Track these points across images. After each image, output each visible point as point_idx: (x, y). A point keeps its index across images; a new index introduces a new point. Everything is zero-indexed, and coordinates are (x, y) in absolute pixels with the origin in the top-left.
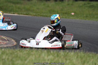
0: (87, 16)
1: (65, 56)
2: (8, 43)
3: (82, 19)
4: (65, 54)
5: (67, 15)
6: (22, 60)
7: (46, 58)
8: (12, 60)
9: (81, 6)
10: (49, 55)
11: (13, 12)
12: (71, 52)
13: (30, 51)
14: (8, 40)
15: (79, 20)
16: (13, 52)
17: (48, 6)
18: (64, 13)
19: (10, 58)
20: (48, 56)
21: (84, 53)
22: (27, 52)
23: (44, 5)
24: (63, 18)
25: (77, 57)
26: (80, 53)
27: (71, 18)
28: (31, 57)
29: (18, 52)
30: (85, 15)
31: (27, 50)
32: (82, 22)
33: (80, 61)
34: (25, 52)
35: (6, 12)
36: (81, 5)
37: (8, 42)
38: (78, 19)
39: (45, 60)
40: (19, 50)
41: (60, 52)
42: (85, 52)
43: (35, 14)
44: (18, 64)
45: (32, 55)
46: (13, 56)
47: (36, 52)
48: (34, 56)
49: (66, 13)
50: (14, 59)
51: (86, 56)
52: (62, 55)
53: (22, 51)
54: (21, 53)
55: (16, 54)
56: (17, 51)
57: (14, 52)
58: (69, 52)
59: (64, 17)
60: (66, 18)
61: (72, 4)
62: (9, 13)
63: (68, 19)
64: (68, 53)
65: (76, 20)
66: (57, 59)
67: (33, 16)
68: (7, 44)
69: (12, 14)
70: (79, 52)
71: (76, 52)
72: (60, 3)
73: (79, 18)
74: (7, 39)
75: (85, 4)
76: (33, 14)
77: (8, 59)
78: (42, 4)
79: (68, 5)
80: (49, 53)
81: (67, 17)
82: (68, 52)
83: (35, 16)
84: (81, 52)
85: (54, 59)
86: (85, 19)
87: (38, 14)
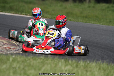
0: (110, 22)
1: (85, 67)
2: (18, 49)
3: (105, 25)
4: (85, 65)
5: (87, 19)
6: (35, 70)
7: (63, 68)
8: (23, 69)
9: (103, 10)
10: (66, 65)
11: (25, 13)
12: (92, 62)
13: (45, 60)
14: (19, 46)
15: (102, 25)
16: (25, 60)
17: (66, 8)
18: (83, 17)
19: (22, 67)
20: (65, 67)
21: (107, 65)
22: (41, 60)
23: (61, 6)
24: (83, 22)
25: (100, 69)
26: (103, 64)
27: (92, 22)
28: (46, 66)
29: (31, 60)
30: (108, 20)
31: (41, 58)
32: (104, 28)
33: (102, 73)
34: (39, 60)
35: (17, 13)
36: (104, 8)
37: (18, 48)
38: (100, 25)
39: (62, 71)
40: (32, 58)
41: (79, 62)
42: (109, 63)
43: (50, 16)
44: (30, 74)
45: (48, 64)
46: (26, 64)
47: (52, 61)
48: (49, 66)
49: (86, 17)
50: (27, 68)
51: (110, 68)
52: (82, 65)
53: (35, 59)
54: (35, 62)
55: (28, 61)
56: (29, 59)
57: (27, 59)
58: (90, 63)
59: (84, 21)
60: (86, 22)
61: (94, 7)
62: (20, 14)
63: (88, 23)
65: (98, 25)
66: (76, 69)
67: (49, 19)
68: (17, 51)
69: (24, 15)
70: (102, 63)
71: (98, 63)
72: (80, 4)
73: (101, 24)
74: (17, 44)
75: (108, 7)
76: (49, 16)
77: (19, 67)
78: (59, 5)
79: (89, 7)
80: (67, 63)
81: (88, 22)
82: (88, 62)
83: (51, 18)
84: (104, 63)
85: (72, 70)
86: (109, 25)
87: (54, 16)
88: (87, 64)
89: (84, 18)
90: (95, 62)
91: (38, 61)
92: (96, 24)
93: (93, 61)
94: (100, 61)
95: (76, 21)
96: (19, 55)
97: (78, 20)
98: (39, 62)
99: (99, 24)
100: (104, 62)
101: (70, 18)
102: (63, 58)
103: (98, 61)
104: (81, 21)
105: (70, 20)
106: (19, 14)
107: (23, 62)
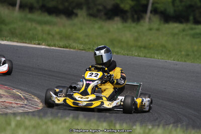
0: (188, 55)
2: (26, 105)
3: (178, 60)
4: (144, 132)
5: (146, 51)
9: (175, 34)
11: (38, 40)
12: (156, 127)
13: (73, 123)
14: (27, 99)
15: (173, 62)
16: (39, 124)
17: (109, 31)
18: (140, 47)
21: (184, 132)
22: (67, 125)
23: (100, 28)
24: (139, 56)
26: (176, 130)
27: (156, 57)
29: (50, 124)
30: (183, 53)
31: (67, 121)
32: (177, 66)
34: (63, 124)
35: (24, 41)
36: (176, 31)
37: (26, 102)
38: (170, 61)
40: (51, 121)
41: (134, 127)
42: (187, 129)
43: (82, 46)
46: (39, 131)
49: (145, 47)
52: (139, 133)
53: (56, 123)
54: (55, 127)
57: (41, 123)
58: (152, 128)
59: (141, 54)
60: (145, 57)
61: (158, 30)
62: (29, 43)
64: (150, 130)
65: (166, 62)
67: (79, 51)
68: (25, 107)
69: (35, 44)
70: (174, 129)
71: (168, 129)
72: (134, 25)
73: (172, 59)
74: (24, 96)
75: (184, 30)
76: (79, 45)
78: (96, 26)
79: (150, 29)
81: (148, 55)
82: (150, 127)
83: (83, 50)
84: (178, 130)
86: (185, 61)
87: (89, 46)
88: (147, 131)
89: (142, 49)
90: (161, 126)
91: (60, 127)
92: (162, 59)
93: (159, 126)
94: (171, 126)
95: (128, 55)
96: (28, 115)
97: (131, 53)
98: (62, 128)
99: (168, 60)
100: (177, 127)
101: (116, 50)
102: (105, 121)
103: (167, 124)
104: (136, 54)
105: (117, 53)
106: (26, 43)
107: (34, 127)
